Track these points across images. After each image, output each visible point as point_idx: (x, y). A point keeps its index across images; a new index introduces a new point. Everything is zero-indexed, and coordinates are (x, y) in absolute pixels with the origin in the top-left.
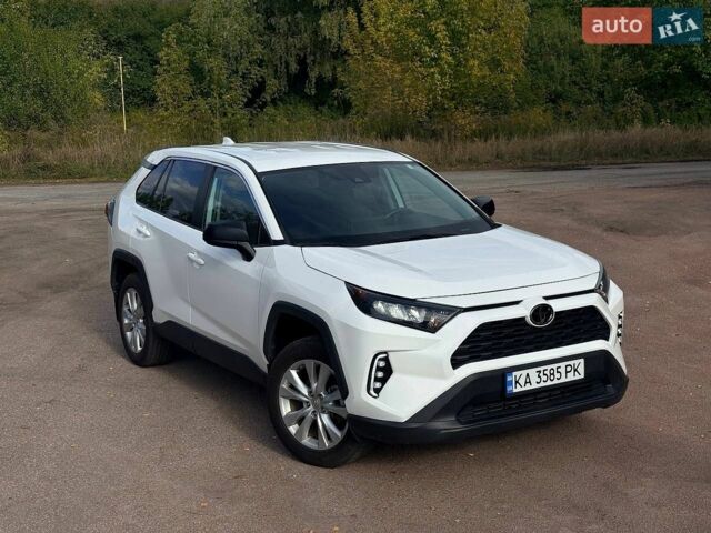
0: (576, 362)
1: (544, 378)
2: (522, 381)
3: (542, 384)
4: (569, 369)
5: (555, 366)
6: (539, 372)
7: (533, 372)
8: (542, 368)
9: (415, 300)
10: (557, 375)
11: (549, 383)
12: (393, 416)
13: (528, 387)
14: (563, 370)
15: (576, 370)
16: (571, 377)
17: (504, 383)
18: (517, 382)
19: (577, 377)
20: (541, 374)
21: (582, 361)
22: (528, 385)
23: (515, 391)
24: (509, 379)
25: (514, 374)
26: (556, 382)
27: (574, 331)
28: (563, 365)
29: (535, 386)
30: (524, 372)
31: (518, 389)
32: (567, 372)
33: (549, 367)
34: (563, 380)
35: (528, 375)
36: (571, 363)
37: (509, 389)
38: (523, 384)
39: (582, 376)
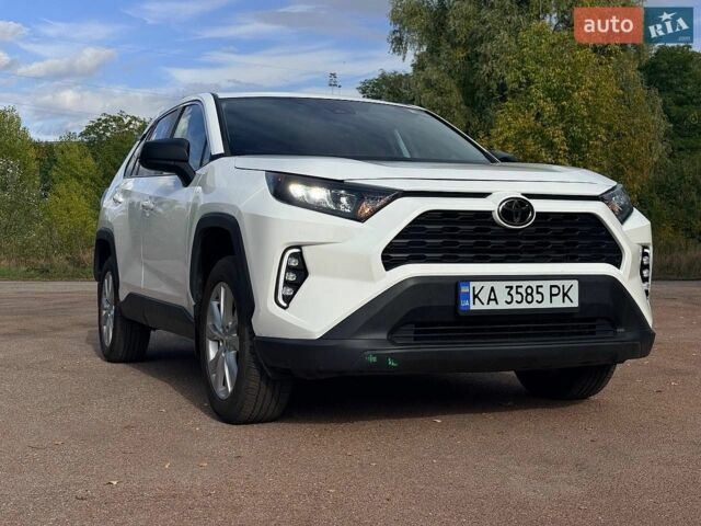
0: (567, 283)
1: (518, 298)
2: (484, 296)
3: (514, 306)
4: (555, 291)
5: (534, 284)
6: (511, 288)
7: (500, 287)
8: (514, 284)
9: (342, 181)
10: (539, 297)
11: (524, 305)
12: (305, 331)
13: (493, 306)
14: (546, 291)
15: (565, 295)
16: (558, 303)
17: (457, 295)
18: (475, 296)
19: (568, 304)
20: (513, 292)
21: (575, 283)
22: (493, 304)
23: (472, 307)
24: (464, 289)
25: (472, 284)
26: (534, 305)
27: (567, 244)
28: (547, 284)
29: (502, 306)
30: (488, 285)
31: (477, 306)
32: (552, 295)
33: (525, 284)
34: (546, 305)
35: (492, 289)
36: (559, 283)
37: (464, 304)
38: (485, 300)
39: (576, 304)
